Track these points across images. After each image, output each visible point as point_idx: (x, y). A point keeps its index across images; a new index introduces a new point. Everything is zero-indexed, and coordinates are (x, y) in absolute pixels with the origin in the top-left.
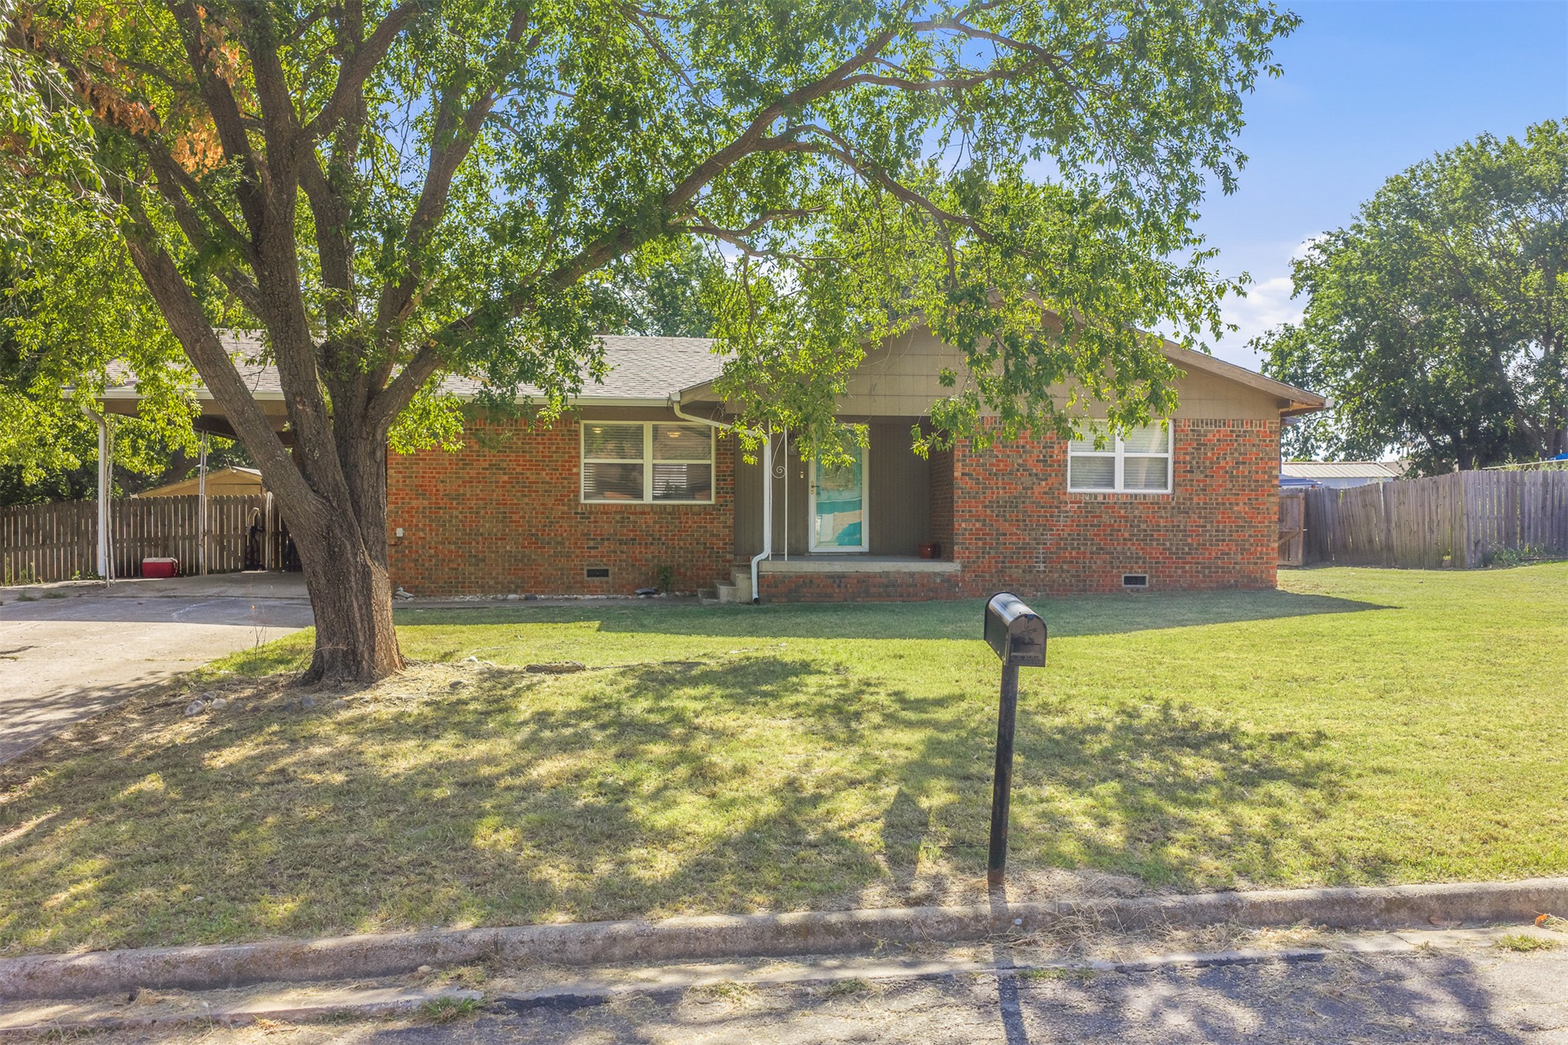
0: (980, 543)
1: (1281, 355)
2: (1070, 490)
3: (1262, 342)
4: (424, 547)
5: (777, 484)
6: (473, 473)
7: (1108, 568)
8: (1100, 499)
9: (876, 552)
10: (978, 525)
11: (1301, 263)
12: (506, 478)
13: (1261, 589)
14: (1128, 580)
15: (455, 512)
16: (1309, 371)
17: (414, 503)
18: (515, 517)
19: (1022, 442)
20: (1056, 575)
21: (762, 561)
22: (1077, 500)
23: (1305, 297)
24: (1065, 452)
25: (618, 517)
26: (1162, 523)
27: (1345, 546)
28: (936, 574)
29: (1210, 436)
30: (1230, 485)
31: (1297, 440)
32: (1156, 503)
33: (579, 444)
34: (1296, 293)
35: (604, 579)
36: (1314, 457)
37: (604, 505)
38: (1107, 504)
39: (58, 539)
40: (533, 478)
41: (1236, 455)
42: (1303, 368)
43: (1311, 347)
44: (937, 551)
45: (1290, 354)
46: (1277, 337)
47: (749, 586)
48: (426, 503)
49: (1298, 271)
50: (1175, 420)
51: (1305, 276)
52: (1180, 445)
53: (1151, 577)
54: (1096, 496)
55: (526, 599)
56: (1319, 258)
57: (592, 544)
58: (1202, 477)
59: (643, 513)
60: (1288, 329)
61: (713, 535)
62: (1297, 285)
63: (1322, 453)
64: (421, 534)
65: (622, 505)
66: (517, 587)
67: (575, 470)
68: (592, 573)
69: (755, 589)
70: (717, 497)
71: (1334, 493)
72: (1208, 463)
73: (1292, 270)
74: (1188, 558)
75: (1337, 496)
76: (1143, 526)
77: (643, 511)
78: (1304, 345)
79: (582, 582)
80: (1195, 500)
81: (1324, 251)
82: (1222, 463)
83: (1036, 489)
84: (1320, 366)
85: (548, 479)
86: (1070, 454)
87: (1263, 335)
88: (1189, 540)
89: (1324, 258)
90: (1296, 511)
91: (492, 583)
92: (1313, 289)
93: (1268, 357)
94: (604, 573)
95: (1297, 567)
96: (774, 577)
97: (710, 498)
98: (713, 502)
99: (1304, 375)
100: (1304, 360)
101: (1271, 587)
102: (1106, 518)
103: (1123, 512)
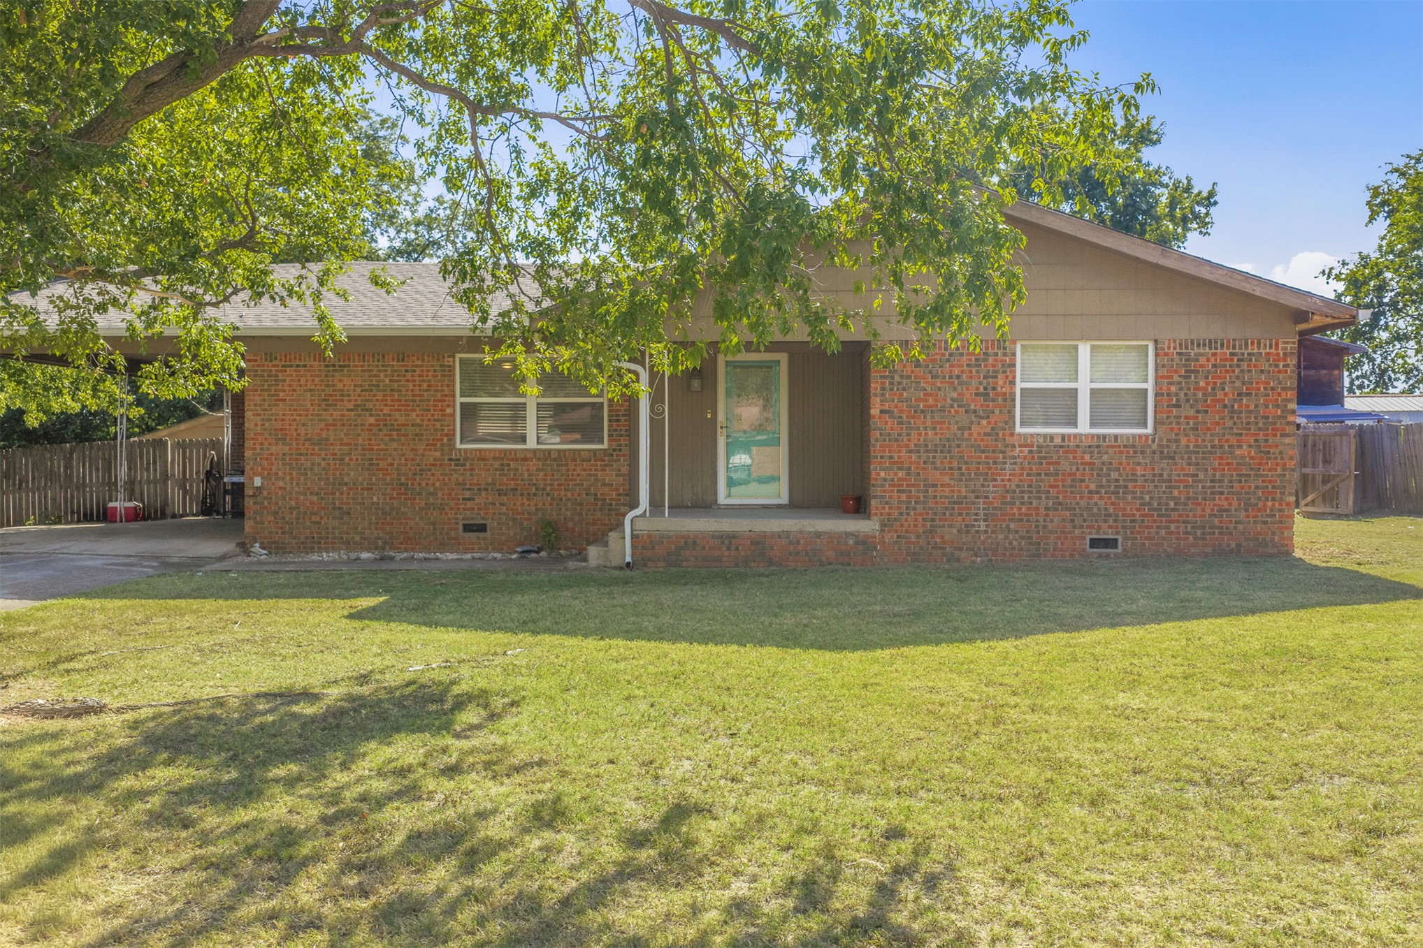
0: (904, 497)
1: (1355, 283)
2: (1018, 429)
3: (1334, 272)
4: (284, 498)
5: (656, 425)
6: (336, 414)
7: (1069, 527)
8: (1058, 441)
9: (796, 505)
10: (901, 474)
11: (1376, 189)
12: (372, 420)
13: (1271, 556)
14: (1094, 543)
15: (317, 460)
16: (1386, 300)
17: (274, 449)
18: (382, 464)
19: (956, 371)
20: (1001, 537)
21: (636, 519)
22: (1027, 442)
23: (1382, 224)
24: (1013, 382)
25: (497, 464)
26: (1139, 471)
27: (1406, 491)
28: (847, 534)
29: (1202, 361)
30: (1230, 424)
31: (1373, 372)
32: (1133, 447)
33: (453, 381)
34: (1372, 219)
35: (481, 535)
36: (1391, 390)
37: (480, 450)
38: (1067, 447)
39: (33, 483)
40: (402, 420)
41: (1238, 384)
42: (1380, 297)
43: (1388, 275)
44: (859, 506)
45: (1365, 283)
46: (1351, 266)
47: (623, 547)
48: (286, 448)
49: (1375, 195)
50: (1156, 341)
51: (1381, 203)
52: (1163, 372)
53: (1126, 539)
54: (1052, 437)
55: (382, 559)
56: (1397, 182)
57: (467, 494)
58: (1192, 412)
59: (525, 459)
60: (1363, 258)
61: (604, 485)
62: (1372, 211)
63: (1401, 386)
64: (281, 484)
65: (500, 451)
66: (385, 543)
67: (449, 411)
68: (468, 528)
69: (628, 551)
70: (610, 441)
71: (1394, 430)
72: (1200, 395)
73: (1367, 196)
74: (1175, 516)
75: (1397, 433)
76: (1114, 475)
77: (525, 457)
78: (1380, 273)
79: (456, 539)
80: (1184, 441)
81: (1403, 174)
82: (1220, 395)
83: (975, 429)
84: (1398, 294)
85: (418, 421)
86: (1019, 385)
87: (1335, 265)
88: (1176, 493)
89: (1403, 182)
90: (1345, 450)
91: (357, 538)
92: (1390, 214)
93: (1341, 287)
94: (482, 528)
95: (1346, 517)
96: (650, 536)
97: (601, 442)
98: (605, 446)
99: (1381, 304)
100: (1381, 289)
101: (1283, 553)
102: (1065, 466)
103: (1087, 457)
